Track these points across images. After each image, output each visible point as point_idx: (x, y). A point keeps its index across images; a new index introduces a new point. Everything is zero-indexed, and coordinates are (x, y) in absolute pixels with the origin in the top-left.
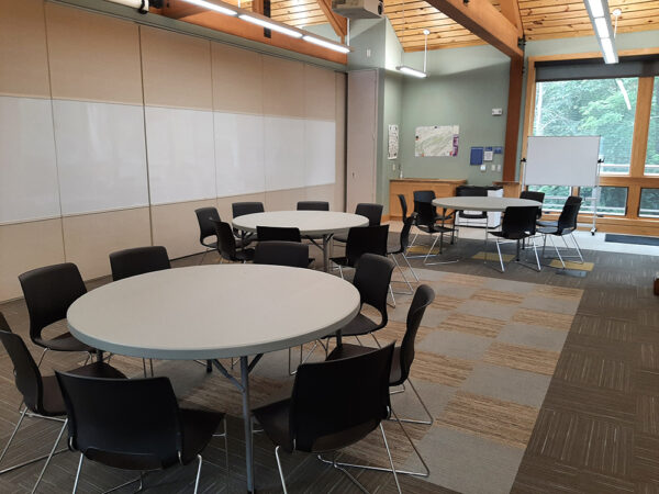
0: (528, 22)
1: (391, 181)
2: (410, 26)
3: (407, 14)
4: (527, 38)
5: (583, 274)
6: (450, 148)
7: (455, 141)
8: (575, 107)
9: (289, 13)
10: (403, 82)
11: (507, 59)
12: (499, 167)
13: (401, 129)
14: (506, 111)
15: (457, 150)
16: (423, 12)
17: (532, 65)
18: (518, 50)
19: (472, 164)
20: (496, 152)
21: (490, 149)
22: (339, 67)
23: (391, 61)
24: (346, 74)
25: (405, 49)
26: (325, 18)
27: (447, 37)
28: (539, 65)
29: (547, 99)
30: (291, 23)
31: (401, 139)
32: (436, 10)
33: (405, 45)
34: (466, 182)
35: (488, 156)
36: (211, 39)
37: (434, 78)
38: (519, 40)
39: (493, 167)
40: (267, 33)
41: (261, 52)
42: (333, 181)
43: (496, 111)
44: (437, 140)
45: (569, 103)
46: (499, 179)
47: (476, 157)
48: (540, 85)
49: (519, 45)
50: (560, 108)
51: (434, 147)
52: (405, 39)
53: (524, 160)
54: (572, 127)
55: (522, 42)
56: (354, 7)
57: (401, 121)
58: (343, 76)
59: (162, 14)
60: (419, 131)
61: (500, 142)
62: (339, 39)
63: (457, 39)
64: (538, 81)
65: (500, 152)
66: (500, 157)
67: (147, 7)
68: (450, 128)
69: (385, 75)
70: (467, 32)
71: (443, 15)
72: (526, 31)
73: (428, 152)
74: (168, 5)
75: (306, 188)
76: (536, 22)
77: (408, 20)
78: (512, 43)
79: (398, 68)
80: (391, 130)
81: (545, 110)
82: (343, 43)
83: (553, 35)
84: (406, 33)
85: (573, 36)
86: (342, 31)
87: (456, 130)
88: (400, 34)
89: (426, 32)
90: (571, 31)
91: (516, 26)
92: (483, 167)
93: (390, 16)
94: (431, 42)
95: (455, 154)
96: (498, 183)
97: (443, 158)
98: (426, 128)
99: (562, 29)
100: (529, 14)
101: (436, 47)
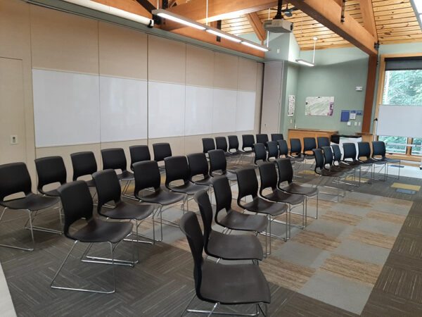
0: (381, 33)
1: (289, 130)
2: (305, 35)
3: (304, 27)
4: (380, 43)
5: (413, 193)
6: (328, 111)
7: (331, 106)
8: (411, 87)
9: (231, 27)
10: (299, 69)
11: (366, 56)
12: (360, 124)
13: (297, 98)
14: (365, 88)
15: (332, 112)
16: (314, 26)
17: (383, 60)
18: (374, 51)
19: (342, 121)
20: (358, 114)
21: (354, 112)
22: (260, 59)
23: (292, 56)
24: (264, 64)
25: (301, 49)
26: (252, 30)
27: (328, 42)
28: (388, 60)
29: (393, 82)
30: (231, 33)
31: (296, 104)
32: (322, 25)
33: (301, 46)
34: (337, 132)
35: (352, 116)
36: (186, 42)
37: (319, 67)
38: (375, 44)
39: (356, 123)
40: (219, 39)
41: (215, 50)
42: (253, 129)
43: (359, 88)
44: (319, 105)
45: (407, 85)
46: (360, 131)
47: (345, 117)
48: (388, 73)
49: (375, 47)
50: (401, 88)
51: (318, 110)
52: (302, 43)
53: (376, 120)
54: (409, 100)
55: (377, 45)
56: (276, 26)
57: (297, 93)
58: (261, 65)
59: (161, 28)
60: (308, 99)
61: (361, 108)
62: (260, 42)
63: (334, 43)
64: (386, 70)
65: (360, 114)
66: (361, 118)
67: (152, 24)
68: (328, 98)
69: (288, 65)
70: (342, 38)
71: (326, 28)
72: (380, 39)
73: (314, 113)
74: (164, 23)
76: (386, 33)
77: (304, 31)
78: (371, 46)
79: (296, 61)
80: (291, 98)
81: (391, 88)
82: (263, 45)
83: (397, 41)
84: (303, 39)
85: (410, 42)
86: (263, 37)
87: (332, 99)
88: (299, 39)
89: (315, 38)
90: (410, 39)
91: (373, 35)
92: (349, 123)
94: (318, 45)
95: (331, 115)
96: (358, 134)
97: (323, 116)
98: (313, 98)
99: (404, 37)
100: (382, 28)
101: (321, 48)
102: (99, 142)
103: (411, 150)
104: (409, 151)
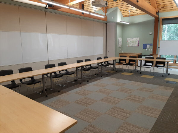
0: (160, 7)
1: (119, 53)
2: (124, 10)
3: (123, 6)
5: (175, 83)
6: (137, 44)
7: (138, 42)
10: (123, 26)
11: (154, 18)
12: (152, 50)
13: (122, 39)
14: (153, 33)
15: (139, 45)
16: (128, 5)
17: (161, 20)
18: (157, 16)
19: (143, 49)
20: (151, 45)
21: (149, 44)
22: (105, 22)
23: (119, 20)
25: (124, 16)
27: (135, 13)
28: (163, 20)
31: (122, 41)
33: (123, 15)
34: (141, 54)
35: (148, 46)
36: (66, 15)
37: (132, 24)
38: (157, 12)
39: (150, 50)
40: (83, 13)
41: (81, 18)
42: (102, 53)
43: (150, 33)
44: (133, 42)
47: (145, 47)
48: (164, 26)
49: (157, 14)
51: (132, 44)
53: (159, 48)
55: (158, 13)
56: (98, 4)
57: (122, 36)
58: (106, 24)
60: (128, 39)
61: (152, 42)
63: (138, 13)
64: (163, 24)
65: (152, 45)
66: (152, 47)
68: (137, 38)
69: (117, 24)
72: (159, 10)
73: (130, 45)
75: (94, 55)
76: (162, 7)
77: (124, 8)
78: (154, 13)
79: (121, 22)
80: (119, 39)
82: (106, 15)
83: (167, 11)
84: (124, 12)
85: (174, 11)
87: (138, 39)
88: (122, 12)
89: (129, 11)
90: (173, 9)
91: (156, 8)
92: (147, 50)
93: (119, 7)
94: (131, 14)
95: (138, 46)
96: (151, 54)
97: (135, 47)
98: (130, 38)
99: (170, 9)
100: (160, 5)
101: (133, 15)
102: (22, 63)
103: (176, 61)
104: (175, 62)
